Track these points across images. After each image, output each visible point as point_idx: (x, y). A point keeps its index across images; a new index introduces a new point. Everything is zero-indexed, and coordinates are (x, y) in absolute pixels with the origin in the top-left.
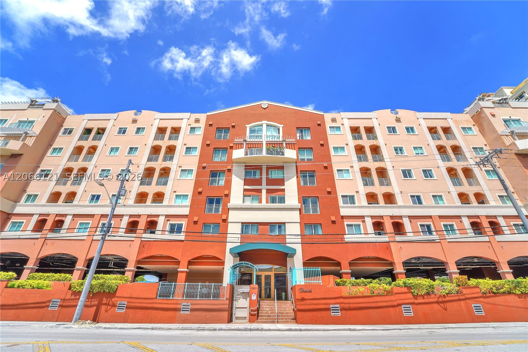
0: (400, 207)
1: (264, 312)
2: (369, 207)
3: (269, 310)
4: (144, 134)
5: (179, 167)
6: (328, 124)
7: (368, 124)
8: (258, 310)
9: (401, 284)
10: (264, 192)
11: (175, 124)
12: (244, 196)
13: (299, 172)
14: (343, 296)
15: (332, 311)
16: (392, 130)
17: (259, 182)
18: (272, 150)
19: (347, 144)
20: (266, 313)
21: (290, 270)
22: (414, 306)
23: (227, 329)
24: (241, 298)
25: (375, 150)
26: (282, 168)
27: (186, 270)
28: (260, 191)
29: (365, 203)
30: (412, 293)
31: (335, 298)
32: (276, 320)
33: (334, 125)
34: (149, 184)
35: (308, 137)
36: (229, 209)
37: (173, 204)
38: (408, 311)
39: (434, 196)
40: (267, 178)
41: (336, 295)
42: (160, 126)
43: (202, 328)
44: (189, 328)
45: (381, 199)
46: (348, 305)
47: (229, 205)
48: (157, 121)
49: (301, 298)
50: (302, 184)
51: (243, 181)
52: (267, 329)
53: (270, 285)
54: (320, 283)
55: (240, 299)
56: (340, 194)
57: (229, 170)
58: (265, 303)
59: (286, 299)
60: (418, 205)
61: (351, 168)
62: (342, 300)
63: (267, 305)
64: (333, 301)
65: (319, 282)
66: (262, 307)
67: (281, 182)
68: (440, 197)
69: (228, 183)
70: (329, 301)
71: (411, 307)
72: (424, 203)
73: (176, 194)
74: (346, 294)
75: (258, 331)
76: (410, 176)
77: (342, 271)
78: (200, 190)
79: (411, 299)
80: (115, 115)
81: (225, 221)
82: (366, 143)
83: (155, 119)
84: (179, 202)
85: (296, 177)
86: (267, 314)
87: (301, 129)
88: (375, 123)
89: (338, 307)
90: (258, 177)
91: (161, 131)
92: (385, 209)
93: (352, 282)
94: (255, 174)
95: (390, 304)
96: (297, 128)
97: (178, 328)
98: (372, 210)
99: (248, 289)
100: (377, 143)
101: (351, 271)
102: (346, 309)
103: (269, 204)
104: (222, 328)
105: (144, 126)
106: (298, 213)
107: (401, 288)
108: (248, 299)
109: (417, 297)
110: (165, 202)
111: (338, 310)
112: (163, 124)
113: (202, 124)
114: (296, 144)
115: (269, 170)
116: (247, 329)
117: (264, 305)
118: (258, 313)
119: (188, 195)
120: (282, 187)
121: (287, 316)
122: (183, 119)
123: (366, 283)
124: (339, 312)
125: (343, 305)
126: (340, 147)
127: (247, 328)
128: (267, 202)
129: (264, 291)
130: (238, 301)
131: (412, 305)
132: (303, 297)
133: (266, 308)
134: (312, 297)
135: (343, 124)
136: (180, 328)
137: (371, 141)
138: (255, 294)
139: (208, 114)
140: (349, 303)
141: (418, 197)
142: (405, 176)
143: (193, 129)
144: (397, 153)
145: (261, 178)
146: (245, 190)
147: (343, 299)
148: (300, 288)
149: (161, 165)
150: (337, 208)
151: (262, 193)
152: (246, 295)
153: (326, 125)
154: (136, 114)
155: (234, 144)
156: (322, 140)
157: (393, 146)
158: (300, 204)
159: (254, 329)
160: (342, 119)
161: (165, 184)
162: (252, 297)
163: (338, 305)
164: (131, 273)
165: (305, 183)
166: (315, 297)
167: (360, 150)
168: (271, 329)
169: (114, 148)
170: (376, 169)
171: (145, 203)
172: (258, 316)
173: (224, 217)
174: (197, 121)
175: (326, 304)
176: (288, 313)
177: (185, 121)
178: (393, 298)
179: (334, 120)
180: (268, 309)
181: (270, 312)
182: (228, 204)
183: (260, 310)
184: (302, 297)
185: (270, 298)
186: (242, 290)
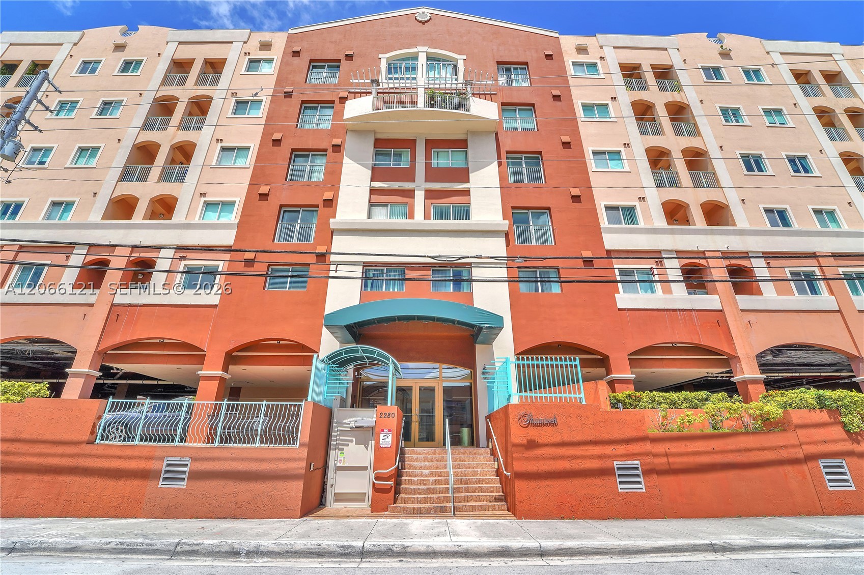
0: (742, 232)
1: (416, 479)
2: (672, 232)
3: (431, 475)
4: (138, 73)
5: (217, 142)
6: (570, 57)
7: (661, 59)
8: (398, 474)
9: (810, 401)
10: (420, 196)
11: (214, 52)
12: (372, 205)
13: (504, 156)
14: (650, 436)
15: (619, 480)
16: (714, 73)
17: (409, 174)
18: (439, 98)
19: (614, 99)
20: (421, 483)
21: (483, 373)
22: (855, 460)
23: (277, 549)
24: (352, 441)
25: (678, 112)
26: (460, 145)
27: (219, 373)
28: (410, 194)
29: (660, 221)
30: (844, 425)
31: (628, 441)
32: (451, 504)
33: (582, 58)
34: (143, 178)
35: (521, 82)
36: (332, 233)
37: (196, 220)
38: (837, 475)
39: (818, 212)
40: (428, 166)
41: (630, 433)
42: (178, 56)
43: (187, 548)
44: (145, 547)
45: (697, 215)
46: (664, 460)
47: (333, 223)
48: (172, 46)
49: (525, 442)
50: (511, 179)
51: (370, 172)
52: (422, 549)
53: (432, 410)
54: (580, 398)
55: (350, 444)
56: (601, 203)
57: (337, 148)
58: (420, 454)
59: (474, 442)
60: (781, 228)
61: (625, 147)
62: (647, 447)
63: (425, 459)
64: (621, 449)
65: (578, 396)
66: (411, 466)
67: (463, 174)
68: (830, 215)
69: (334, 177)
70: (608, 450)
71: (844, 464)
72: (796, 226)
73: (207, 199)
74: (656, 431)
75: (390, 556)
76: (760, 169)
77: (613, 375)
78: (264, 189)
79: (844, 440)
80: (75, 35)
81: (322, 257)
82: (658, 97)
83: (167, 43)
84: (212, 217)
85: (496, 163)
86: (425, 487)
87: (506, 66)
88: (675, 59)
89: (637, 469)
90: (405, 162)
91: (181, 67)
92: (710, 237)
93: (657, 399)
94: (398, 156)
95: (784, 454)
96: (498, 63)
97: (107, 544)
98: (678, 237)
99: (373, 418)
100: (682, 98)
101: (634, 376)
102: (660, 472)
103: (432, 221)
104: (262, 548)
105: (142, 57)
106: (502, 241)
107: (812, 412)
108: (372, 444)
109: (859, 438)
110: (179, 216)
111: (638, 475)
112: (185, 53)
113: (277, 53)
114: (496, 94)
115: (433, 150)
116: (349, 550)
117: (417, 460)
118: (398, 483)
119: (233, 203)
120: (464, 186)
121: (481, 490)
122: (231, 42)
123: (696, 401)
124: (639, 483)
125: (649, 459)
126: (598, 105)
127: (350, 547)
128: (427, 217)
129: (417, 424)
130: (342, 449)
131: (849, 459)
132: (533, 438)
133: (421, 468)
134: (557, 439)
135: (602, 58)
136: (112, 545)
137: (668, 94)
138: (390, 431)
139: (290, 31)
140: (667, 455)
141: (782, 213)
142: (749, 168)
143: (254, 63)
144: (727, 121)
145: (413, 167)
146: (373, 192)
147: (649, 443)
148: (522, 412)
149: (174, 137)
150: (597, 232)
151: (414, 198)
152: (365, 434)
153: (565, 58)
154: (124, 34)
155: (349, 92)
156: (557, 88)
157: (717, 106)
158: (507, 222)
159: (375, 549)
160: (601, 47)
161: (181, 177)
162: (381, 440)
163: (637, 462)
164: (82, 380)
165: (518, 178)
166: (567, 438)
167: (643, 111)
168: (437, 548)
169: (66, 103)
170: (683, 151)
171: (129, 218)
172: (397, 492)
173: (321, 249)
174: (265, 46)
175: (600, 457)
176: (483, 480)
177: (237, 46)
178: (790, 438)
179: (582, 50)
180: (427, 472)
181: (431, 479)
182: (332, 220)
183: (404, 474)
184: (529, 438)
185: (433, 440)
186: (354, 419)
